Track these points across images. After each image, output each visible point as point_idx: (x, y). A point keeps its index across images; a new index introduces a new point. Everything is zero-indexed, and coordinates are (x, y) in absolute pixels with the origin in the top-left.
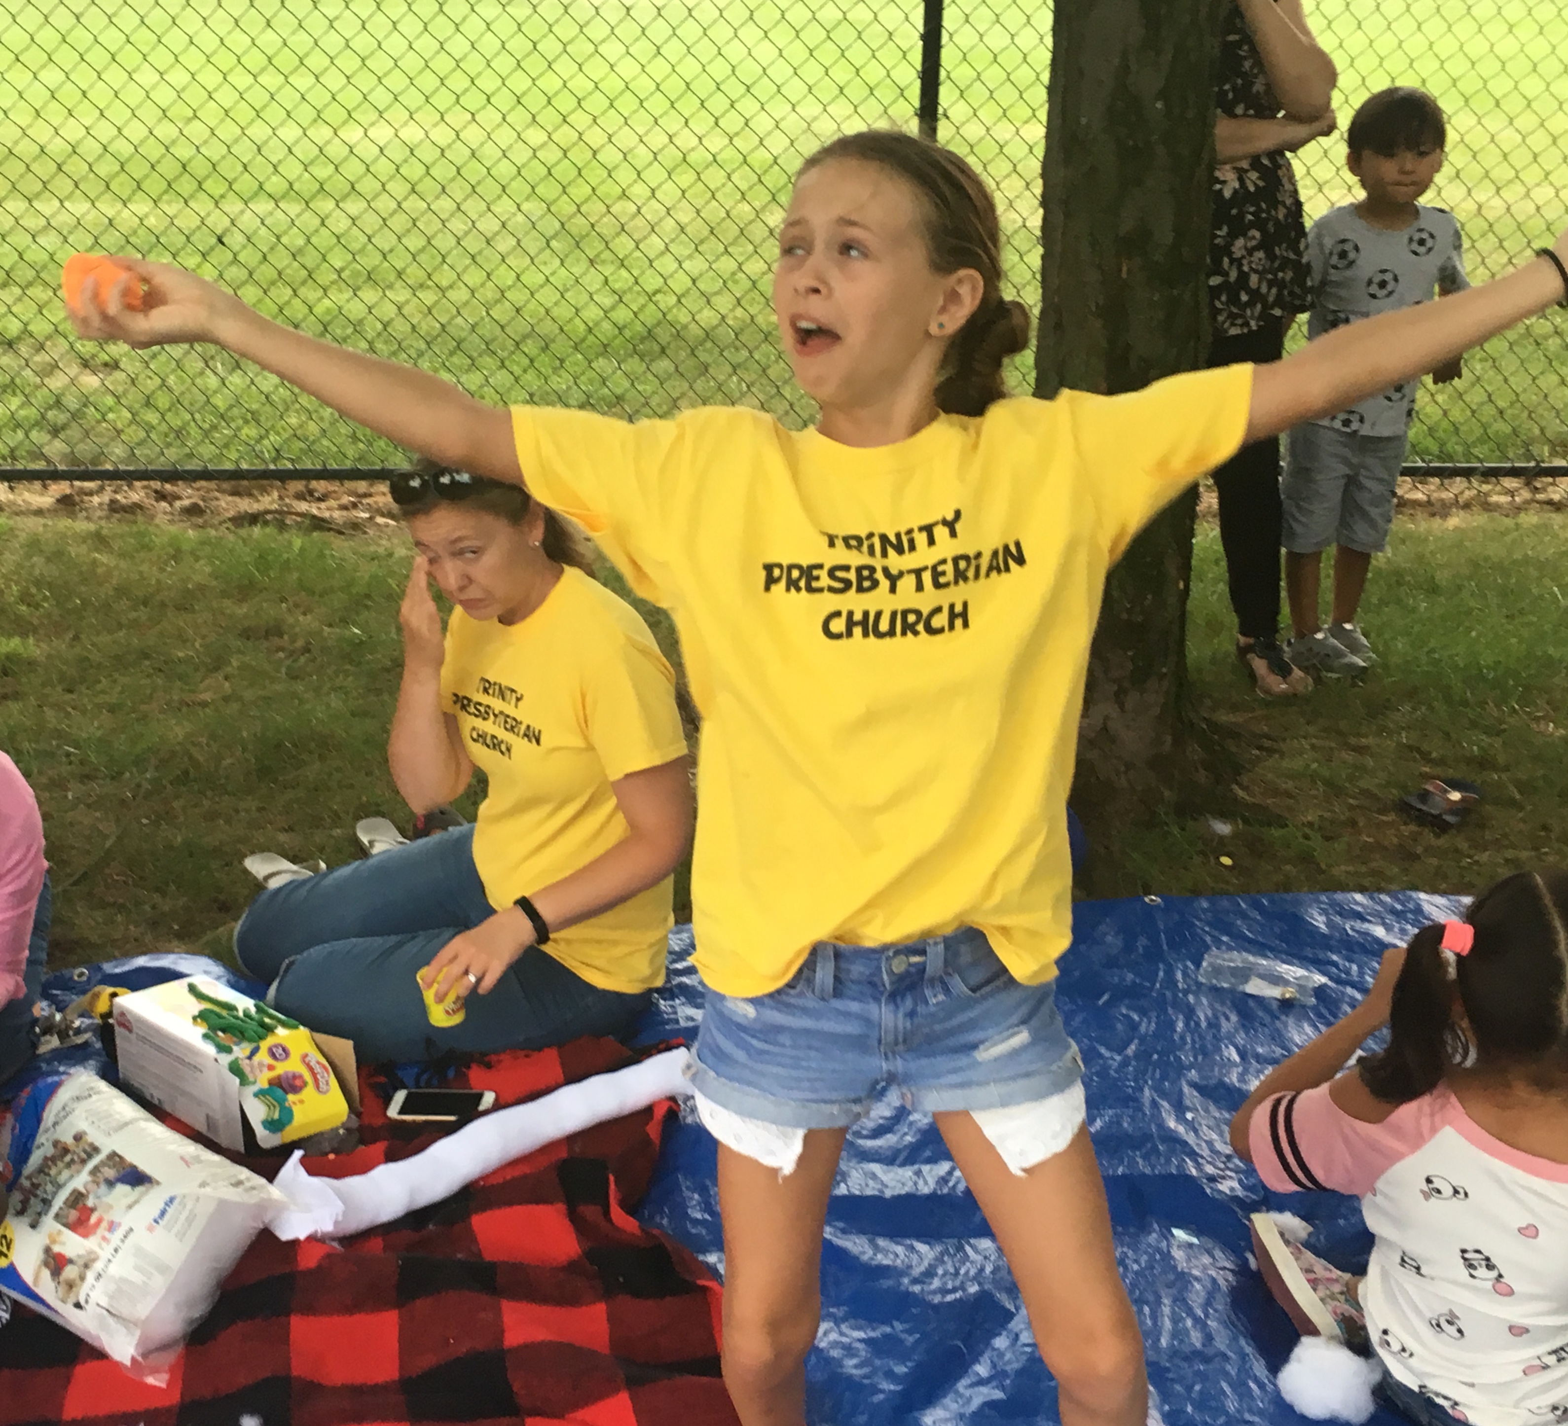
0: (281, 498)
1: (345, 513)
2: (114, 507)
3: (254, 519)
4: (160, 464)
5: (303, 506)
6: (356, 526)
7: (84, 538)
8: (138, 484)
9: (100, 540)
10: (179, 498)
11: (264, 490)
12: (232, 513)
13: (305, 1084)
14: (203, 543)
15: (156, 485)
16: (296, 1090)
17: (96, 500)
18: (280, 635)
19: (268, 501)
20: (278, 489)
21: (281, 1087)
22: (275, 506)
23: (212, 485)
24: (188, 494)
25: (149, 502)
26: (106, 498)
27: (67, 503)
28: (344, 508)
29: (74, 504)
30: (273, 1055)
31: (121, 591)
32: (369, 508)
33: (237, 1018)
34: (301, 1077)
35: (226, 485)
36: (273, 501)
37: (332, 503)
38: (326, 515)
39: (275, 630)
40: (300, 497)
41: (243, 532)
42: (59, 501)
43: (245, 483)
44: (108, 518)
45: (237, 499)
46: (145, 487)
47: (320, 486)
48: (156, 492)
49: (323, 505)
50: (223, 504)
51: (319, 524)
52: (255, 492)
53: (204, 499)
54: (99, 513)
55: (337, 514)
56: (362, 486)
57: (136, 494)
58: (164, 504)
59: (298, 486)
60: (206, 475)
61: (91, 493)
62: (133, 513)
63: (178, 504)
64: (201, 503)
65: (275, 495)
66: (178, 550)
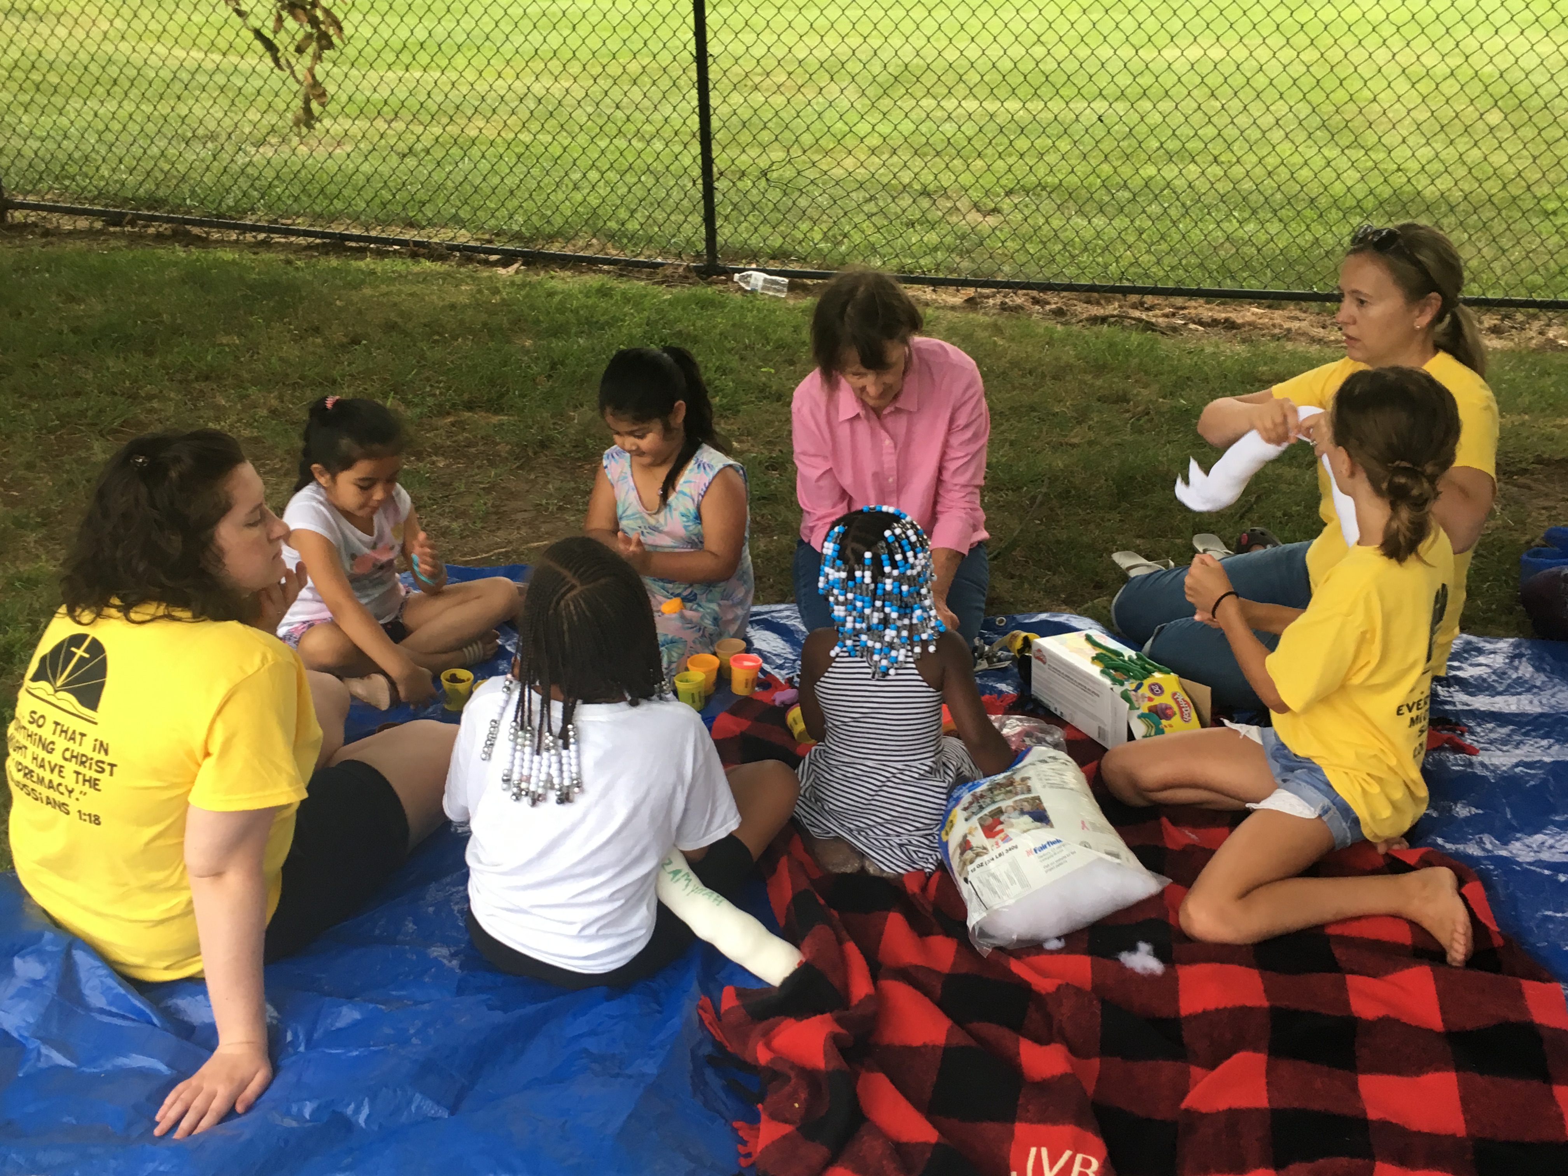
0: (1120, 307)
1: (1166, 320)
2: (1004, 307)
3: (1104, 320)
4: (1039, 278)
5: (1136, 314)
6: (1175, 329)
7: (985, 327)
8: (1020, 292)
9: (997, 329)
10: (1049, 303)
11: (1109, 301)
12: (1085, 316)
13: (1174, 714)
14: (1069, 335)
15: (1035, 293)
16: (1168, 717)
17: (991, 301)
18: (1128, 402)
19: (1112, 309)
20: (1119, 301)
21: (1157, 713)
22: (1115, 313)
23: (1073, 295)
24: (1055, 301)
25: (1028, 304)
26: (999, 299)
27: (971, 303)
28: (1166, 316)
29: (977, 304)
30: (1152, 690)
31: (1014, 364)
32: (1184, 317)
33: (1124, 661)
34: (1171, 708)
35: (1083, 296)
36: (1115, 309)
37: (1158, 312)
38: (1154, 320)
39: (1123, 398)
40: (1134, 306)
41: (1095, 329)
42: (967, 301)
43: (1096, 295)
44: (999, 314)
45: (1089, 306)
46: (1024, 295)
47: (1149, 300)
48: (1033, 298)
49: (1151, 313)
50: (1079, 310)
51: (1149, 326)
52: (1103, 302)
53: (1065, 304)
54: (993, 311)
55: (1160, 320)
56: (1179, 301)
57: (1019, 299)
58: (1037, 307)
59: (1134, 298)
60: (1070, 288)
61: (988, 297)
62: (1017, 312)
63: (1048, 307)
64: (1065, 308)
65: (1116, 304)
66: (1051, 338)
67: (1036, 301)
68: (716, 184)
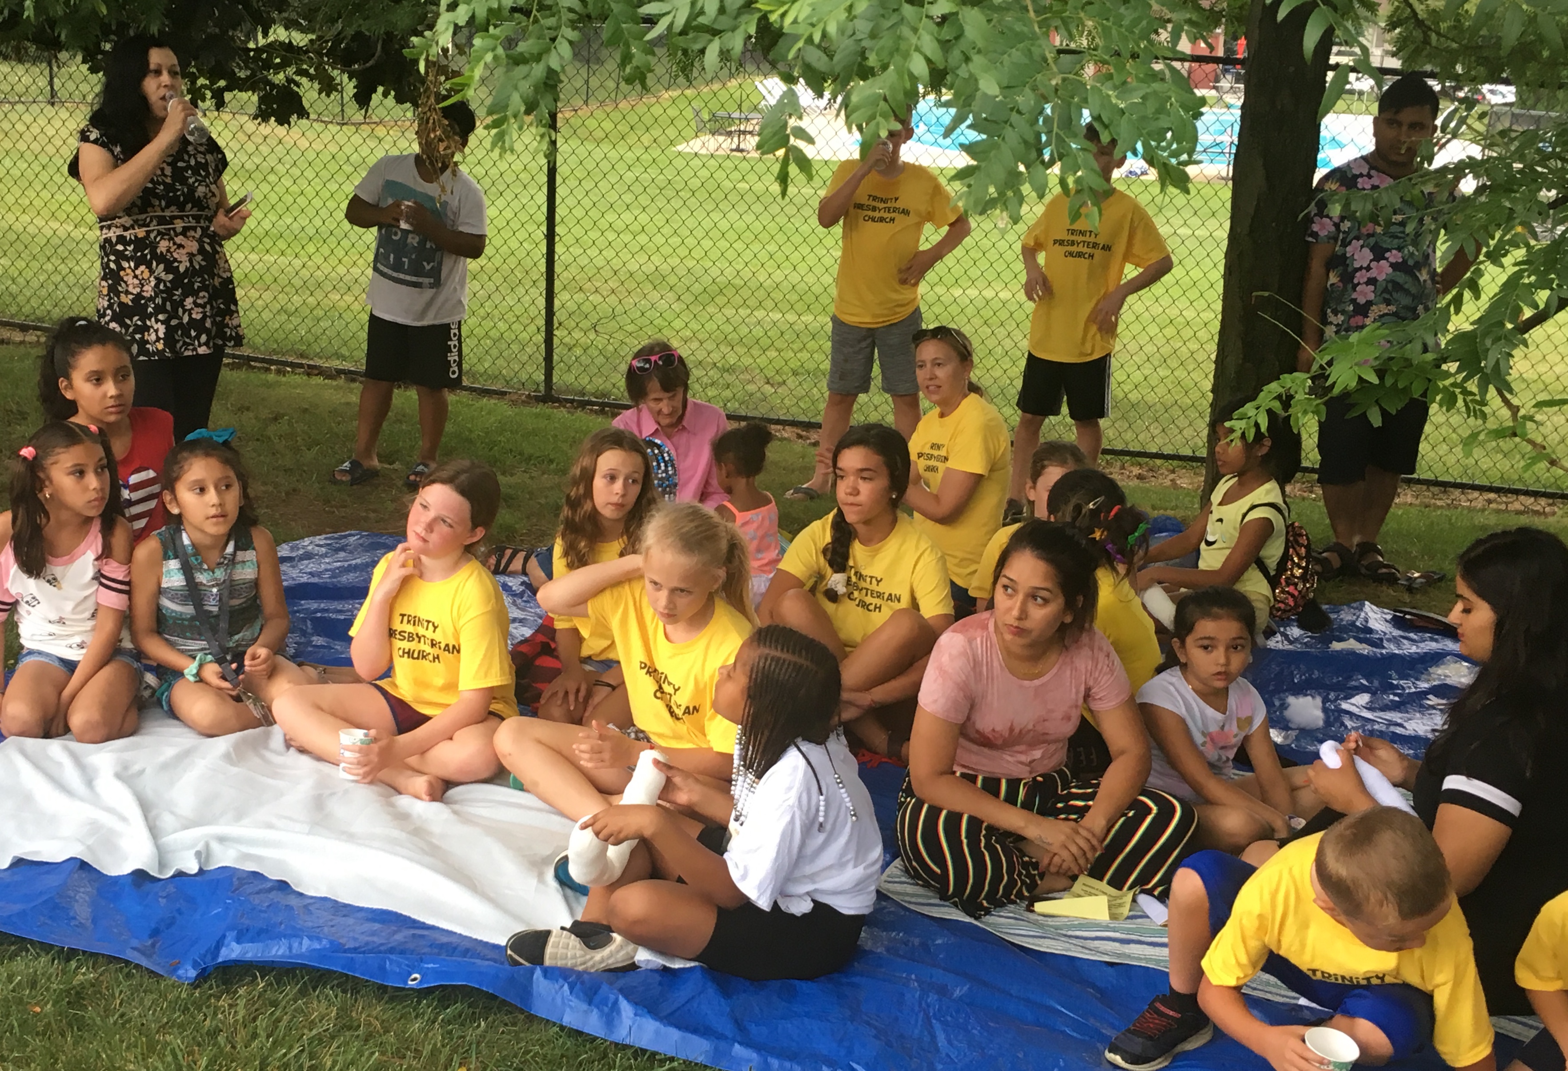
67: (800, 437)
68: (556, 332)
